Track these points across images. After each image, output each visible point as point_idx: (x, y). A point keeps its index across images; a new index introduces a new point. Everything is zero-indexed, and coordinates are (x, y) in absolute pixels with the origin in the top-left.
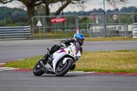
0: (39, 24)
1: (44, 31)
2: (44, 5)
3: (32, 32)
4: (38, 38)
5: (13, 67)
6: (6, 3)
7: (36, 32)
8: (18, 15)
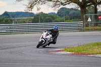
0: (89, 20)
1: (93, 25)
2: (93, 5)
3: (84, 26)
4: (88, 30)
5: (69, 51)
6: (65, 5)
7: (87, 26)
8: (74, 13)
